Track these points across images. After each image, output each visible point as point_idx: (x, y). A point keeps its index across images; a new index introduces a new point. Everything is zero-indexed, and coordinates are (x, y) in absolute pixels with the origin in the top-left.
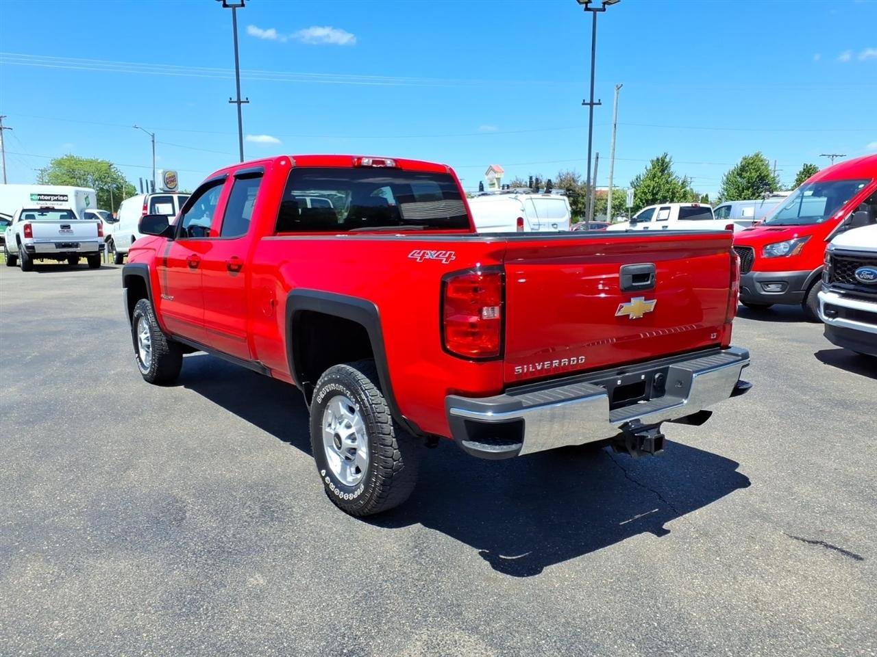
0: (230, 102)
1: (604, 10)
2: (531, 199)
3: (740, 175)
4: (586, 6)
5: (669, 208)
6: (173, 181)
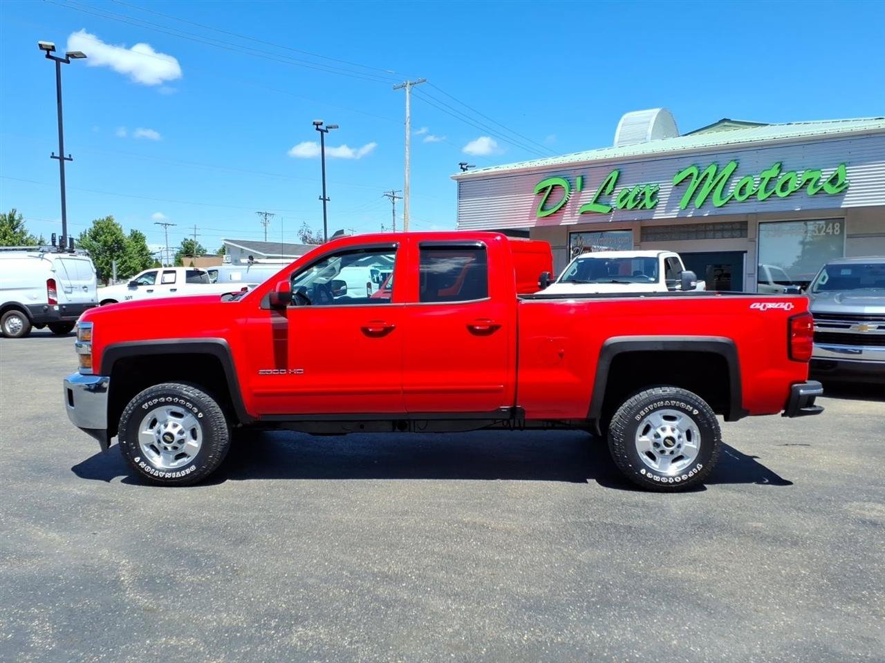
1: (68, 62)
2: (60, 258)
3: (94, 238)
4: (48, 53)
5: (174, 272)
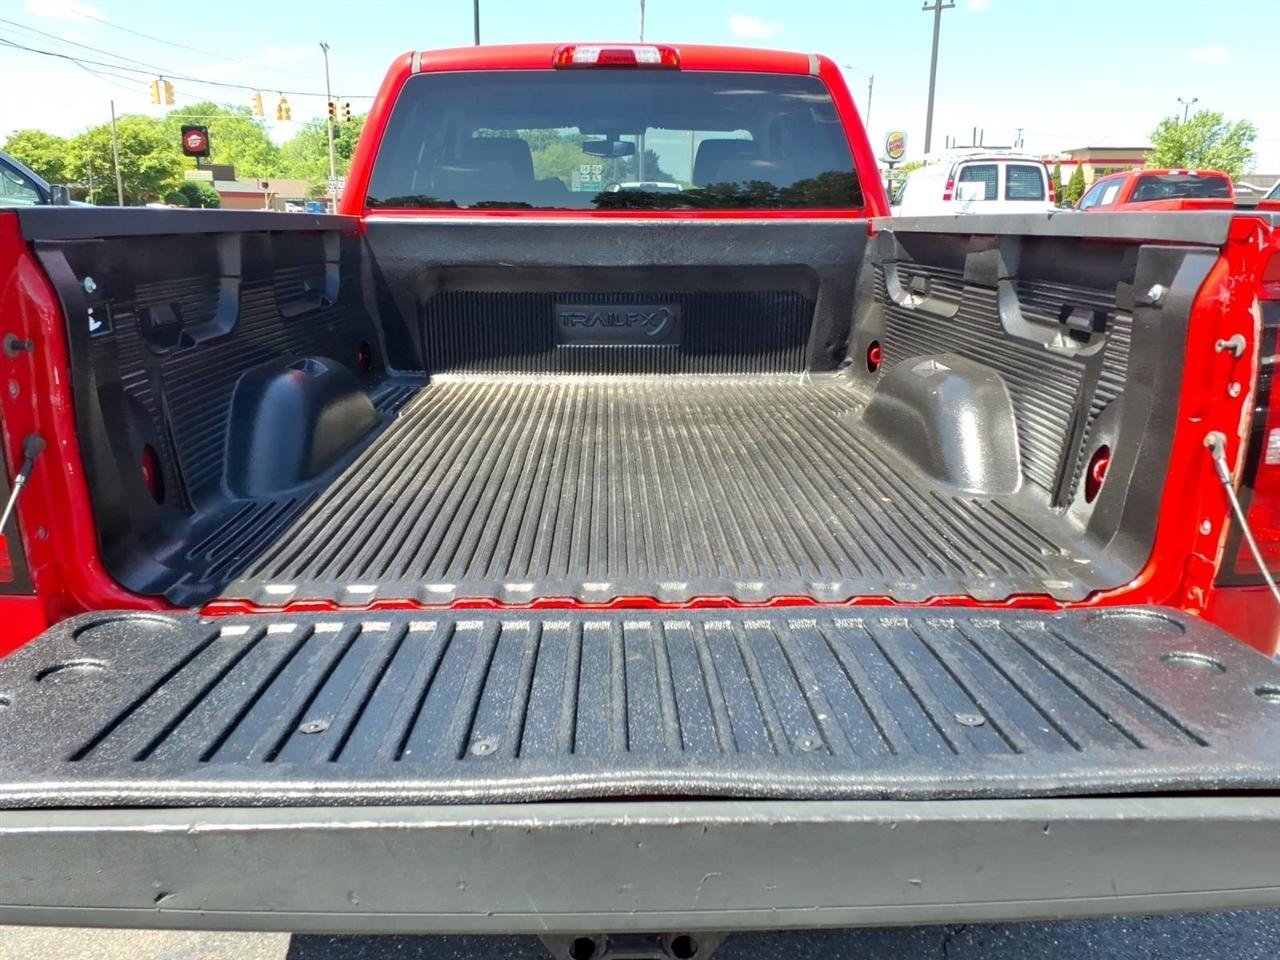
0: (924, 9)
6: (898, 147)
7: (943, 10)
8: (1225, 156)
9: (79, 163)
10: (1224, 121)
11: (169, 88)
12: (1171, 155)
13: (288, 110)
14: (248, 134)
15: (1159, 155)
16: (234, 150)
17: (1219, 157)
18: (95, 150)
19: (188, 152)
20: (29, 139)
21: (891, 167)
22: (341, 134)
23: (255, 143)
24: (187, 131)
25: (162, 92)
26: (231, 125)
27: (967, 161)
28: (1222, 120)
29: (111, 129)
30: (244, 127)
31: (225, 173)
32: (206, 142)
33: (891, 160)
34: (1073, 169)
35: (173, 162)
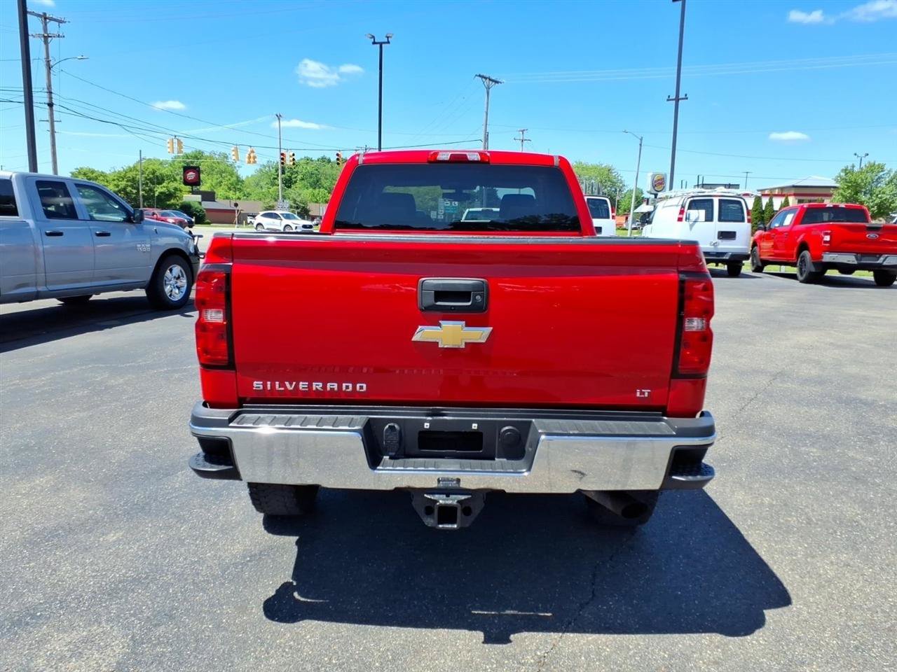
0: (668, 100)
6: (661, 184)
7: (680, 101)
8: (888, 192)
9: (117, 189)
10: (887, 168)
11: (180, 143)
12: (850, 191)
13: (255, 157)
14: (226, 171)
15: (841, 191)
16: (215, 181)
17: (884, 193)
18: (127, 181)
19: (186, 182)
20: (85, 174)
21: (656, 197)
22: (286, 172)
23: (229, 177)
24: (187, 169)
25: (176, 146)
26: (214, 165)
27: (693, 197)
28: (885, 168)
29: (138, 168)
30: (222, 167)
31: (209, 196)
32: (198, 177)
33: (655, 192)
34: (783, 199)
35: (176, 189)
